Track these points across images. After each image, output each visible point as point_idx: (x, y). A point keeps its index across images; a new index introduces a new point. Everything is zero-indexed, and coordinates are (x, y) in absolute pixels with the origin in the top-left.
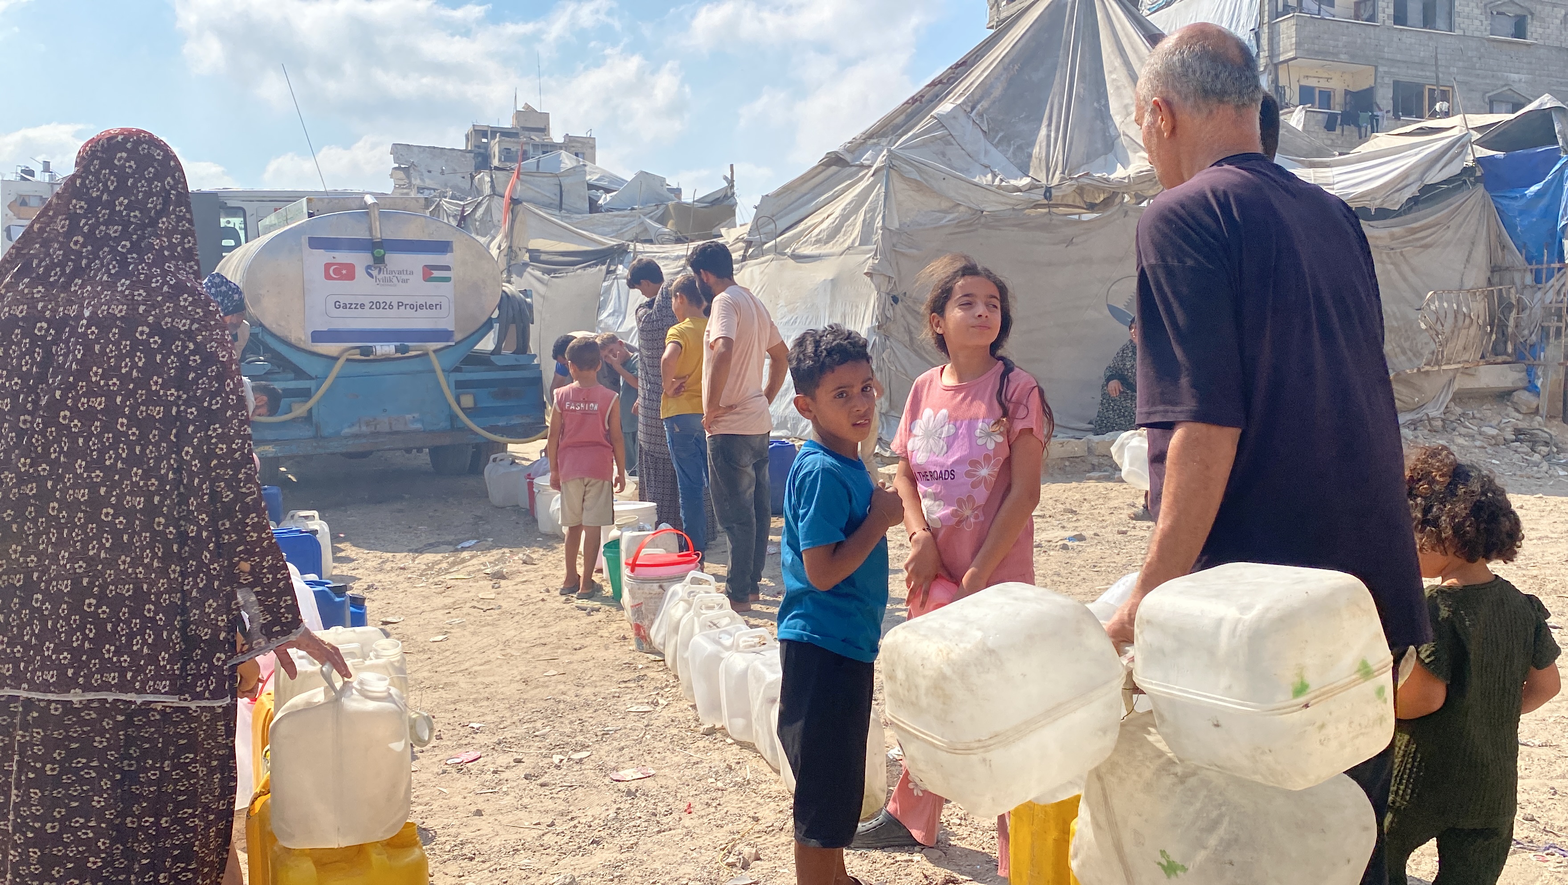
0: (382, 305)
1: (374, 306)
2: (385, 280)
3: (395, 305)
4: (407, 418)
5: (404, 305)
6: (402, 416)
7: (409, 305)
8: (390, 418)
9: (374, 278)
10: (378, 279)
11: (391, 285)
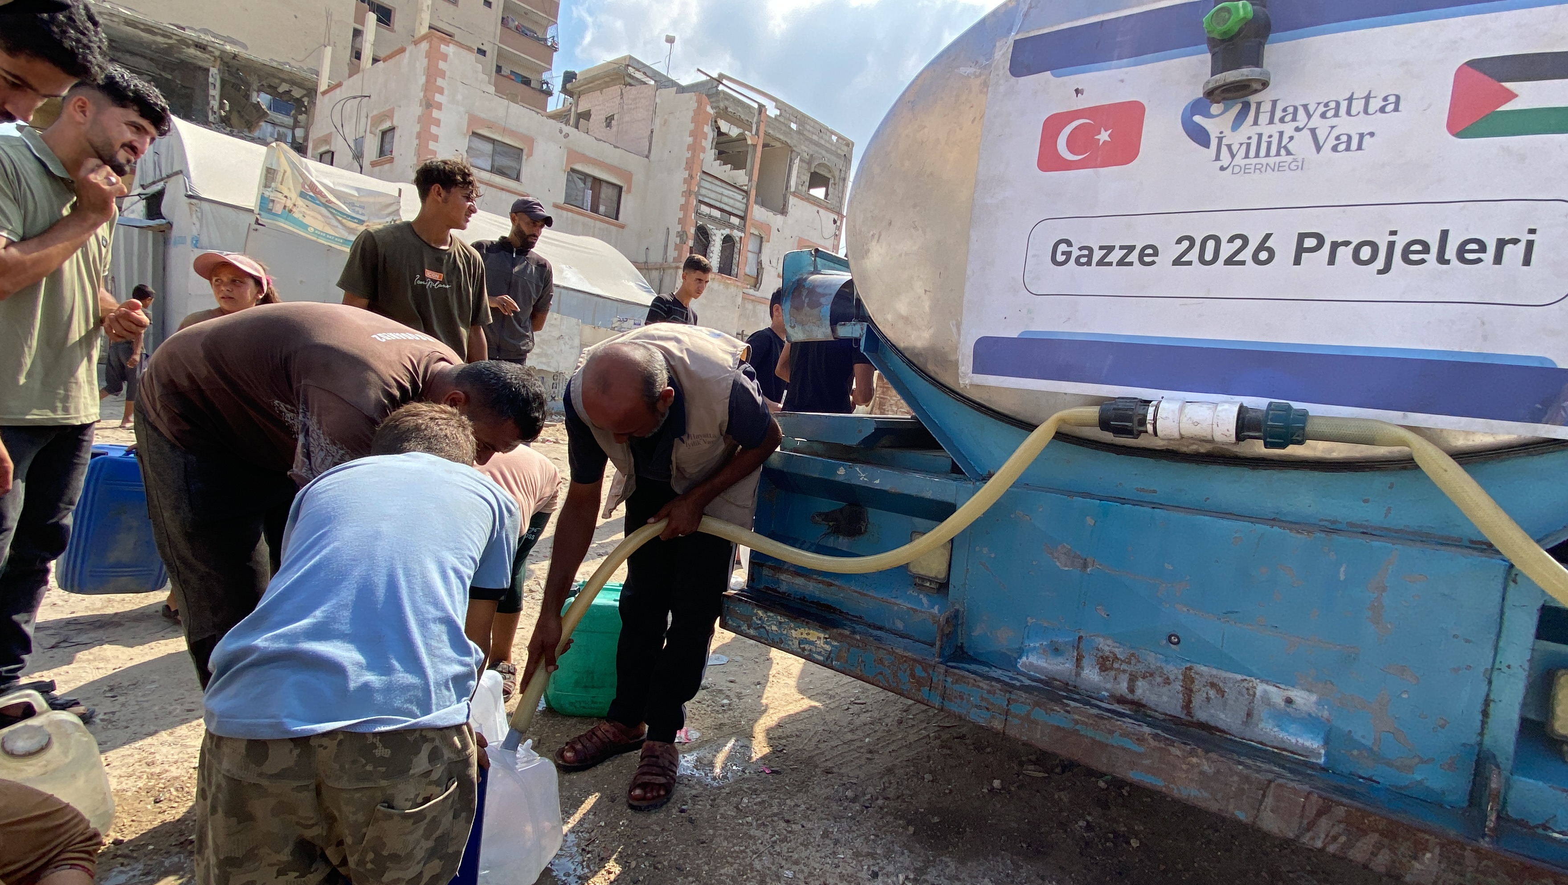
0: (1227, 250)
2: (1256, 145)
3: (1285, 248)
4: (1258, 694)
5: (1327, 247)
6: (1239, 677)
7: (1352, 246)
8: (1190, 669)
9: (1214, 143)
10: (1229, 147)
11: (1279, 167)
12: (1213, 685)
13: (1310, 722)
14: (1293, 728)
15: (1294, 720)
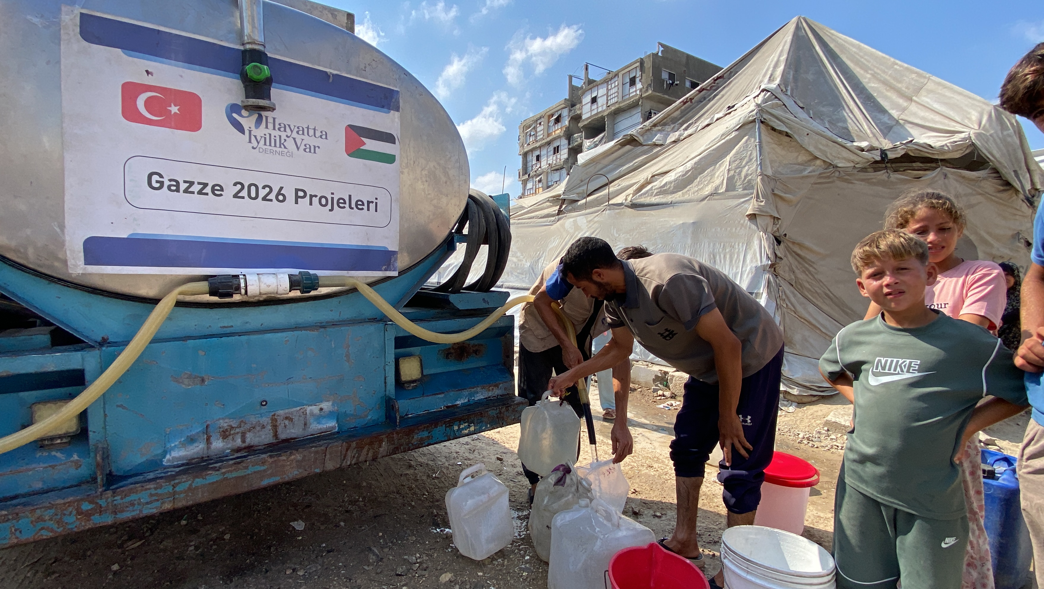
0: (262, 193)
1: (244, 193)
2: (269, 140)
3: (290, 195)
4: (308, 412)
5: (308, 196)
6: (299, 408)
7: (318, 197)
8: (274, 415)
9: (247, 132)
10: (255, 137)
11: (281, 154)
12: (287, 418)
13: (330, 415)
14: (324, 421)
15: (324, 417)
